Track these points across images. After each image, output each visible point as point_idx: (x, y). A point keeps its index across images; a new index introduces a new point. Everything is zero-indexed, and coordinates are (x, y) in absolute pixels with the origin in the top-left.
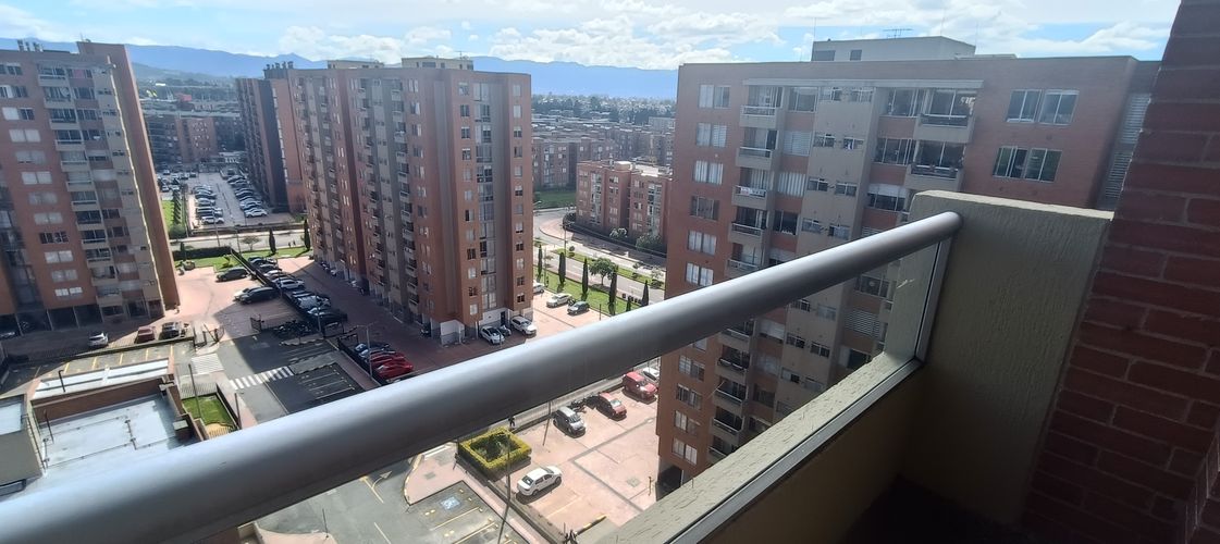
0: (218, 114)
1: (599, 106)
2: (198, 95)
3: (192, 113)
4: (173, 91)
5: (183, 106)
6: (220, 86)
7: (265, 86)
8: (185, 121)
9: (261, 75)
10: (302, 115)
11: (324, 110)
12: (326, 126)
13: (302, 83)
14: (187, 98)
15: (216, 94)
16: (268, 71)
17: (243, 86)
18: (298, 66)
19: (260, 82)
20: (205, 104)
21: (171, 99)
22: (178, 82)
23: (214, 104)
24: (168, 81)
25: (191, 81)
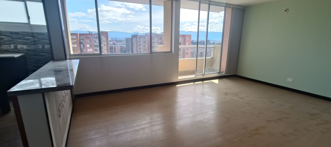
0: (121, 46)
1: (210, 43)
2: (117, 41)
3: (116, 45)
4: (112, 41)
5: (114, 44)
6: (121, 39)
7: (132, 39)
8: (115, 47)
9: (131, 37)
10: (139, 45)
11: (144, 44)
12: (144, 48)
13: (140, 38)
14: (115, 42)
15: (120, 41)
16: (132, 36)
17: (127, 40)
18: (139, 35)
19: (131, 38)
20: (119, 43)
21: (112, 43)
22: (113, 39)
23: (120, 43)
24: (111, 39)
25: (116, 39)
